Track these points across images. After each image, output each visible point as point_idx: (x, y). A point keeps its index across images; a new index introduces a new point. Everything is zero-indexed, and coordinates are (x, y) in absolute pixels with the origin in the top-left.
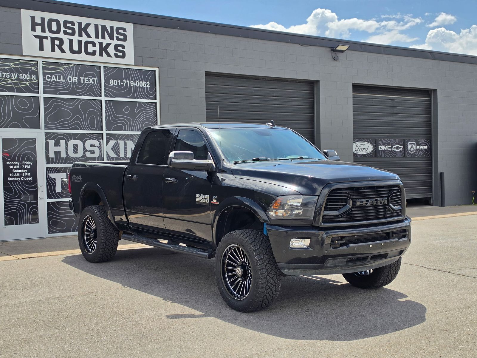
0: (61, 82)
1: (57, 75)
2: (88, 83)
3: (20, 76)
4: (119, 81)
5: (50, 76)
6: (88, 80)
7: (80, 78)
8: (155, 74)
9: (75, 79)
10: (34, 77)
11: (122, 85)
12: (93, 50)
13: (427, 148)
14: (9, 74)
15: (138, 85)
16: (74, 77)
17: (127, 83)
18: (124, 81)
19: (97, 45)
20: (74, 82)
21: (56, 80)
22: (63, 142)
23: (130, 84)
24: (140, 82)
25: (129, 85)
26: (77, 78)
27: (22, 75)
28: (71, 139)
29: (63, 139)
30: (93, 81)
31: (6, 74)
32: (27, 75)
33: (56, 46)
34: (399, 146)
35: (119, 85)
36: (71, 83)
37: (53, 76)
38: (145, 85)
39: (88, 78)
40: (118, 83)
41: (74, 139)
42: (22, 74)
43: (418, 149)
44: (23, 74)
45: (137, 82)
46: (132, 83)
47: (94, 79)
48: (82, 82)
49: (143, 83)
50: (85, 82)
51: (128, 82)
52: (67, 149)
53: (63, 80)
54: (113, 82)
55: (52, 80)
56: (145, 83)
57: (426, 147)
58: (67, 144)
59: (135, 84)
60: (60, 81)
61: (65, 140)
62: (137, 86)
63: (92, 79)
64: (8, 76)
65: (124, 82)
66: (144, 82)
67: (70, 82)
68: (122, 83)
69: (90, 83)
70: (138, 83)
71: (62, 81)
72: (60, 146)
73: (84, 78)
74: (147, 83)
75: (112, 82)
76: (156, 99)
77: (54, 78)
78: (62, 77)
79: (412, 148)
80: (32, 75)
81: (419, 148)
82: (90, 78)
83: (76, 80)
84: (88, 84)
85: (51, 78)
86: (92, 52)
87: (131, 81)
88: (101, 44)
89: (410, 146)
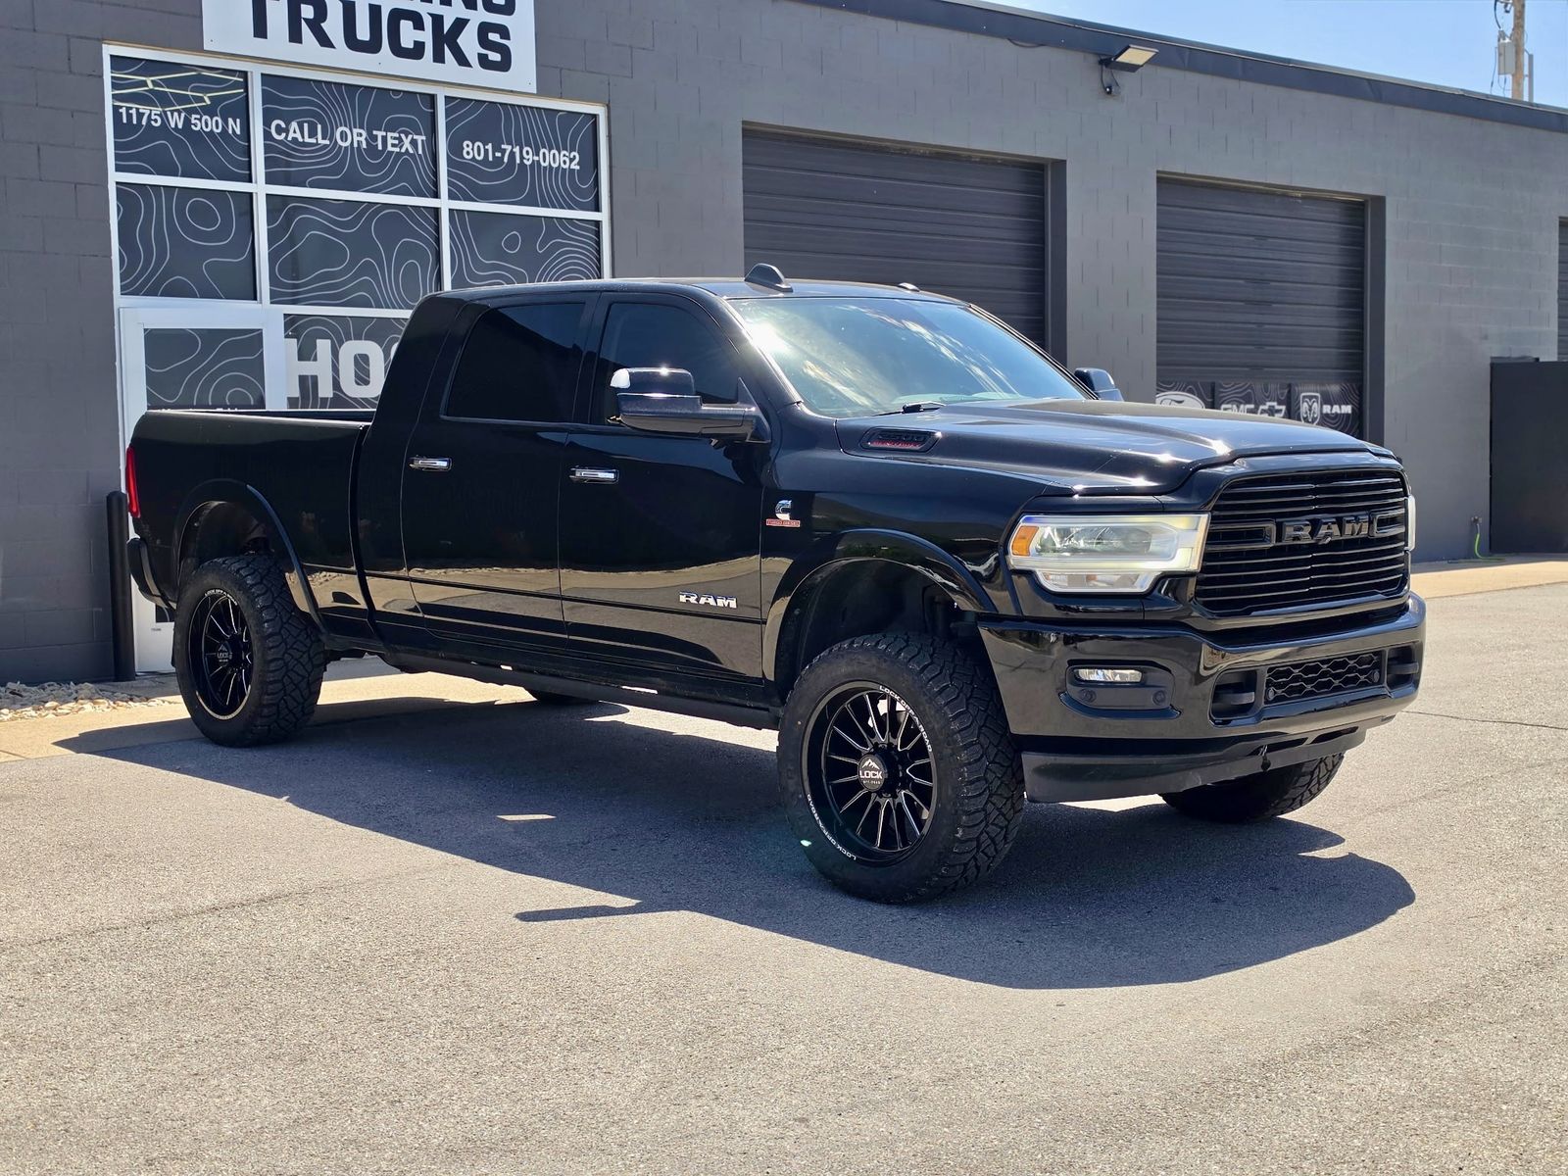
0: (317, 144)
1: (306, 122)
2: (397, 150)
3: (193, 121)
4: (489, 147)
5: (283, 125)
6: (396, 142)
7: (375, 132)
8: (595, 125)
9: (358, 137)
10: (235, 126)
11: (498, 161)
12: (415, 42)
13: (1350, 412)
14: (160, 115)
15: (544, 161)
16: (355, 131)
17: (512, 154)
19: (428, 22)
20: (355, 145)
21: (303, 137)
22: (323, 346)
23: (522, 158)
24: (553, 152)
25: (518, 161)
26: (364, 134)
27: (200, 120)
28: (349, 338)
29: (325, 336)
30: (414, 143)
31: (150, 115)
32: (215, 119)
33: (303, 21)
34: (1275, 404)
35: (491, 159)
36: (346, 148)
37: (294, 125)
38: (565, 162)
39: (396, 135)
40: (486, 151)
41: (358, 337)
42: (198, 117)
43: (1327, 415)
44: (201, 117)
45: (542, 151)
46: (528, 153)
47: (415, 137)
48: (380, 148)
49: (559, 154)
50: (390, 148)
51: (517, 150)
52: (335, 369)
53: (324, 138)
54: (473, 149)
55: (290, 138)
56: (564, 155)
57: (1348, 409)
58: (335, 353)
59: (536, 158)
60: (313, 141)
61: (329, 342)
62: (543, 164)
63: (410, 137)
64: (156, 121)
65: (503, 151)
66: (563, 152)
67: (344, 144)
68: (498, 154)
69: (403, 150)
70: (544, 154)
71: (320, 141)
72: (315, 359)
73: (384, 134)
74: (572, 156)
75: (470, 149)
76: (597, 209)
77: (295, 132)
78: (319, 127)
79: (1310, 410)
80: (230, 120)
81: (1329, 412)
82: (403, 136)
83: (362, 139)
84: (399, 154)
85: (287, 131)
86: (412, 46)
87: (526, 149)
88: (438, 20)
89: (1305, 404)
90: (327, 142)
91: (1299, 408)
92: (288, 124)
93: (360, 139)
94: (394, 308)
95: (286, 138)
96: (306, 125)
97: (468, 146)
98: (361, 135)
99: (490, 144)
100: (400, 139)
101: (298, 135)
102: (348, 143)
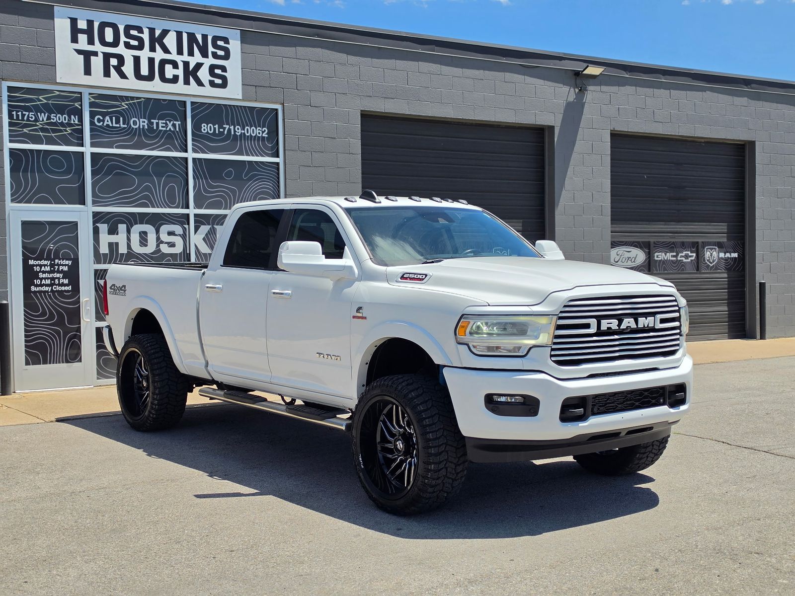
0: (120, 127)
1: (114, 116)
2: (165, 129)
3: (52, 117)
4: (216, 126)
5: (102, 118)
6: (164, 125)
7: (152, 121)
8: (277, 114)
10: (75, 120)
11: (221, 133)
12: (173, 75)
13: (737, 256)
14: (34, 115)
15: (248, 133)
16: (141, 120)
17: (229, 130)
18: (224, 126)
19: (181, 65)
20: (141, 127)
21: (112, 124)
23: (235, 131)
24: (252, 128)
25: (233, 133)
26: (146, 121)
27: (56, 117)
28: (136, 224)
29: (123, 223)
30: (174, 125)
31: (29, 115)
32: (64, 116)
33: (111, 67)
34: (689, 253)
35: (217, 132)
36: (136, 129)
37: (107, 118)
38: (259, 133)
39: (164, 122)
40: (215, 129)
41: (141, 223)
42: (55, 115)
43: (722, 258)
44: (57, 115)
45: (246, 128)
46: (238, 129)
47: (175, 122)
48: (155, 128)
49: (256, 129)
50: (160, 128)
51: (232, 127)
53: (124, 124)
54: (207, 128)
55: (105, 125)
56: (259, 130)
57: (735, 255)
59: (243, 132)
60: (118, 125)
63: (172, 122)
64: (32, 118)
65: (224, 129)
66: (258, 128)
67: (135, 127)
68: (221, 130)
69: (168, 129)
71: (122, 125)
73: (157, 121)
74: (263, 130)
75: (205, 128)
76: (277, 156)
77: (108, 121)
78: (121, 119)
79: (711, 256)
80: (72, 117)
81: (723, 257)
82: (168, 122)
84: (166, 131)
85: (103, 121)
86: (172, 77)
87: (237, 127)
88: (186, 64)
89: (708, 253)
90: (126, 126)
91: (704, 255)
92: (104, 117)
93: (144, 124)
94: (162, 207)
95: (103, 124)
96: (114, 118)
97: (204, 126)
98: (144, 122)
99: (217, 125)
100: (166, 124)
101: (110, 123)
102: (137, 126)
